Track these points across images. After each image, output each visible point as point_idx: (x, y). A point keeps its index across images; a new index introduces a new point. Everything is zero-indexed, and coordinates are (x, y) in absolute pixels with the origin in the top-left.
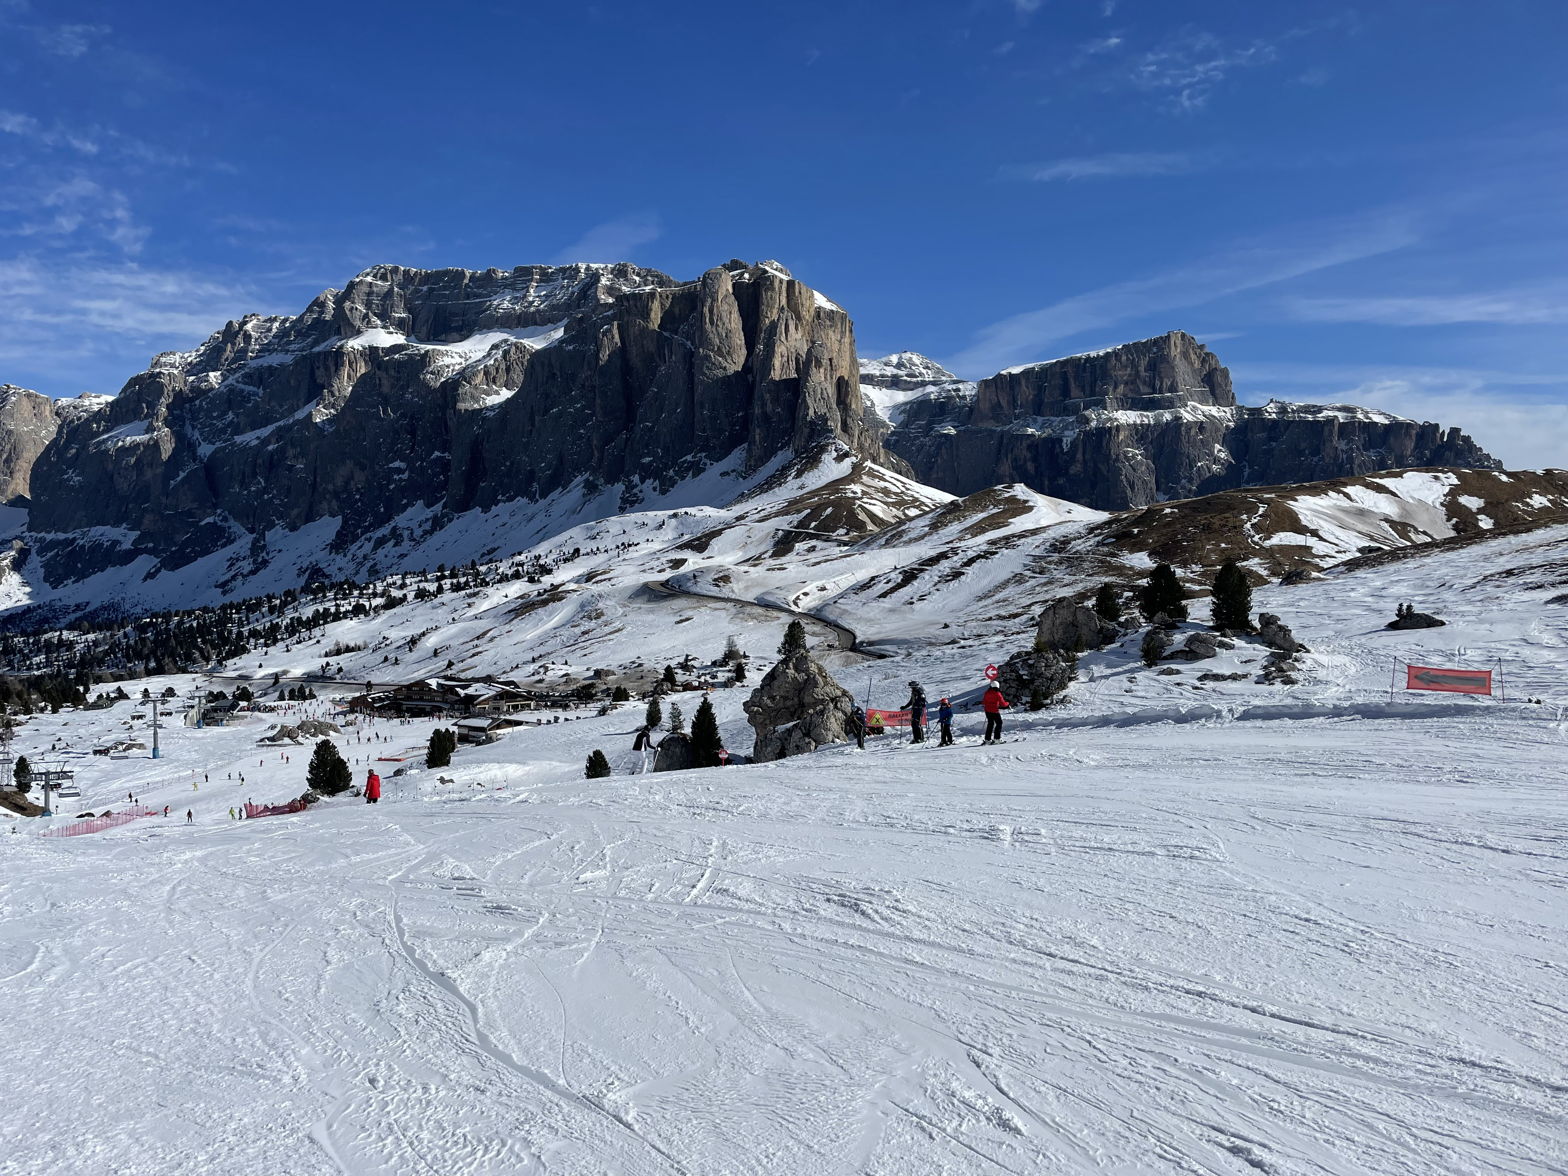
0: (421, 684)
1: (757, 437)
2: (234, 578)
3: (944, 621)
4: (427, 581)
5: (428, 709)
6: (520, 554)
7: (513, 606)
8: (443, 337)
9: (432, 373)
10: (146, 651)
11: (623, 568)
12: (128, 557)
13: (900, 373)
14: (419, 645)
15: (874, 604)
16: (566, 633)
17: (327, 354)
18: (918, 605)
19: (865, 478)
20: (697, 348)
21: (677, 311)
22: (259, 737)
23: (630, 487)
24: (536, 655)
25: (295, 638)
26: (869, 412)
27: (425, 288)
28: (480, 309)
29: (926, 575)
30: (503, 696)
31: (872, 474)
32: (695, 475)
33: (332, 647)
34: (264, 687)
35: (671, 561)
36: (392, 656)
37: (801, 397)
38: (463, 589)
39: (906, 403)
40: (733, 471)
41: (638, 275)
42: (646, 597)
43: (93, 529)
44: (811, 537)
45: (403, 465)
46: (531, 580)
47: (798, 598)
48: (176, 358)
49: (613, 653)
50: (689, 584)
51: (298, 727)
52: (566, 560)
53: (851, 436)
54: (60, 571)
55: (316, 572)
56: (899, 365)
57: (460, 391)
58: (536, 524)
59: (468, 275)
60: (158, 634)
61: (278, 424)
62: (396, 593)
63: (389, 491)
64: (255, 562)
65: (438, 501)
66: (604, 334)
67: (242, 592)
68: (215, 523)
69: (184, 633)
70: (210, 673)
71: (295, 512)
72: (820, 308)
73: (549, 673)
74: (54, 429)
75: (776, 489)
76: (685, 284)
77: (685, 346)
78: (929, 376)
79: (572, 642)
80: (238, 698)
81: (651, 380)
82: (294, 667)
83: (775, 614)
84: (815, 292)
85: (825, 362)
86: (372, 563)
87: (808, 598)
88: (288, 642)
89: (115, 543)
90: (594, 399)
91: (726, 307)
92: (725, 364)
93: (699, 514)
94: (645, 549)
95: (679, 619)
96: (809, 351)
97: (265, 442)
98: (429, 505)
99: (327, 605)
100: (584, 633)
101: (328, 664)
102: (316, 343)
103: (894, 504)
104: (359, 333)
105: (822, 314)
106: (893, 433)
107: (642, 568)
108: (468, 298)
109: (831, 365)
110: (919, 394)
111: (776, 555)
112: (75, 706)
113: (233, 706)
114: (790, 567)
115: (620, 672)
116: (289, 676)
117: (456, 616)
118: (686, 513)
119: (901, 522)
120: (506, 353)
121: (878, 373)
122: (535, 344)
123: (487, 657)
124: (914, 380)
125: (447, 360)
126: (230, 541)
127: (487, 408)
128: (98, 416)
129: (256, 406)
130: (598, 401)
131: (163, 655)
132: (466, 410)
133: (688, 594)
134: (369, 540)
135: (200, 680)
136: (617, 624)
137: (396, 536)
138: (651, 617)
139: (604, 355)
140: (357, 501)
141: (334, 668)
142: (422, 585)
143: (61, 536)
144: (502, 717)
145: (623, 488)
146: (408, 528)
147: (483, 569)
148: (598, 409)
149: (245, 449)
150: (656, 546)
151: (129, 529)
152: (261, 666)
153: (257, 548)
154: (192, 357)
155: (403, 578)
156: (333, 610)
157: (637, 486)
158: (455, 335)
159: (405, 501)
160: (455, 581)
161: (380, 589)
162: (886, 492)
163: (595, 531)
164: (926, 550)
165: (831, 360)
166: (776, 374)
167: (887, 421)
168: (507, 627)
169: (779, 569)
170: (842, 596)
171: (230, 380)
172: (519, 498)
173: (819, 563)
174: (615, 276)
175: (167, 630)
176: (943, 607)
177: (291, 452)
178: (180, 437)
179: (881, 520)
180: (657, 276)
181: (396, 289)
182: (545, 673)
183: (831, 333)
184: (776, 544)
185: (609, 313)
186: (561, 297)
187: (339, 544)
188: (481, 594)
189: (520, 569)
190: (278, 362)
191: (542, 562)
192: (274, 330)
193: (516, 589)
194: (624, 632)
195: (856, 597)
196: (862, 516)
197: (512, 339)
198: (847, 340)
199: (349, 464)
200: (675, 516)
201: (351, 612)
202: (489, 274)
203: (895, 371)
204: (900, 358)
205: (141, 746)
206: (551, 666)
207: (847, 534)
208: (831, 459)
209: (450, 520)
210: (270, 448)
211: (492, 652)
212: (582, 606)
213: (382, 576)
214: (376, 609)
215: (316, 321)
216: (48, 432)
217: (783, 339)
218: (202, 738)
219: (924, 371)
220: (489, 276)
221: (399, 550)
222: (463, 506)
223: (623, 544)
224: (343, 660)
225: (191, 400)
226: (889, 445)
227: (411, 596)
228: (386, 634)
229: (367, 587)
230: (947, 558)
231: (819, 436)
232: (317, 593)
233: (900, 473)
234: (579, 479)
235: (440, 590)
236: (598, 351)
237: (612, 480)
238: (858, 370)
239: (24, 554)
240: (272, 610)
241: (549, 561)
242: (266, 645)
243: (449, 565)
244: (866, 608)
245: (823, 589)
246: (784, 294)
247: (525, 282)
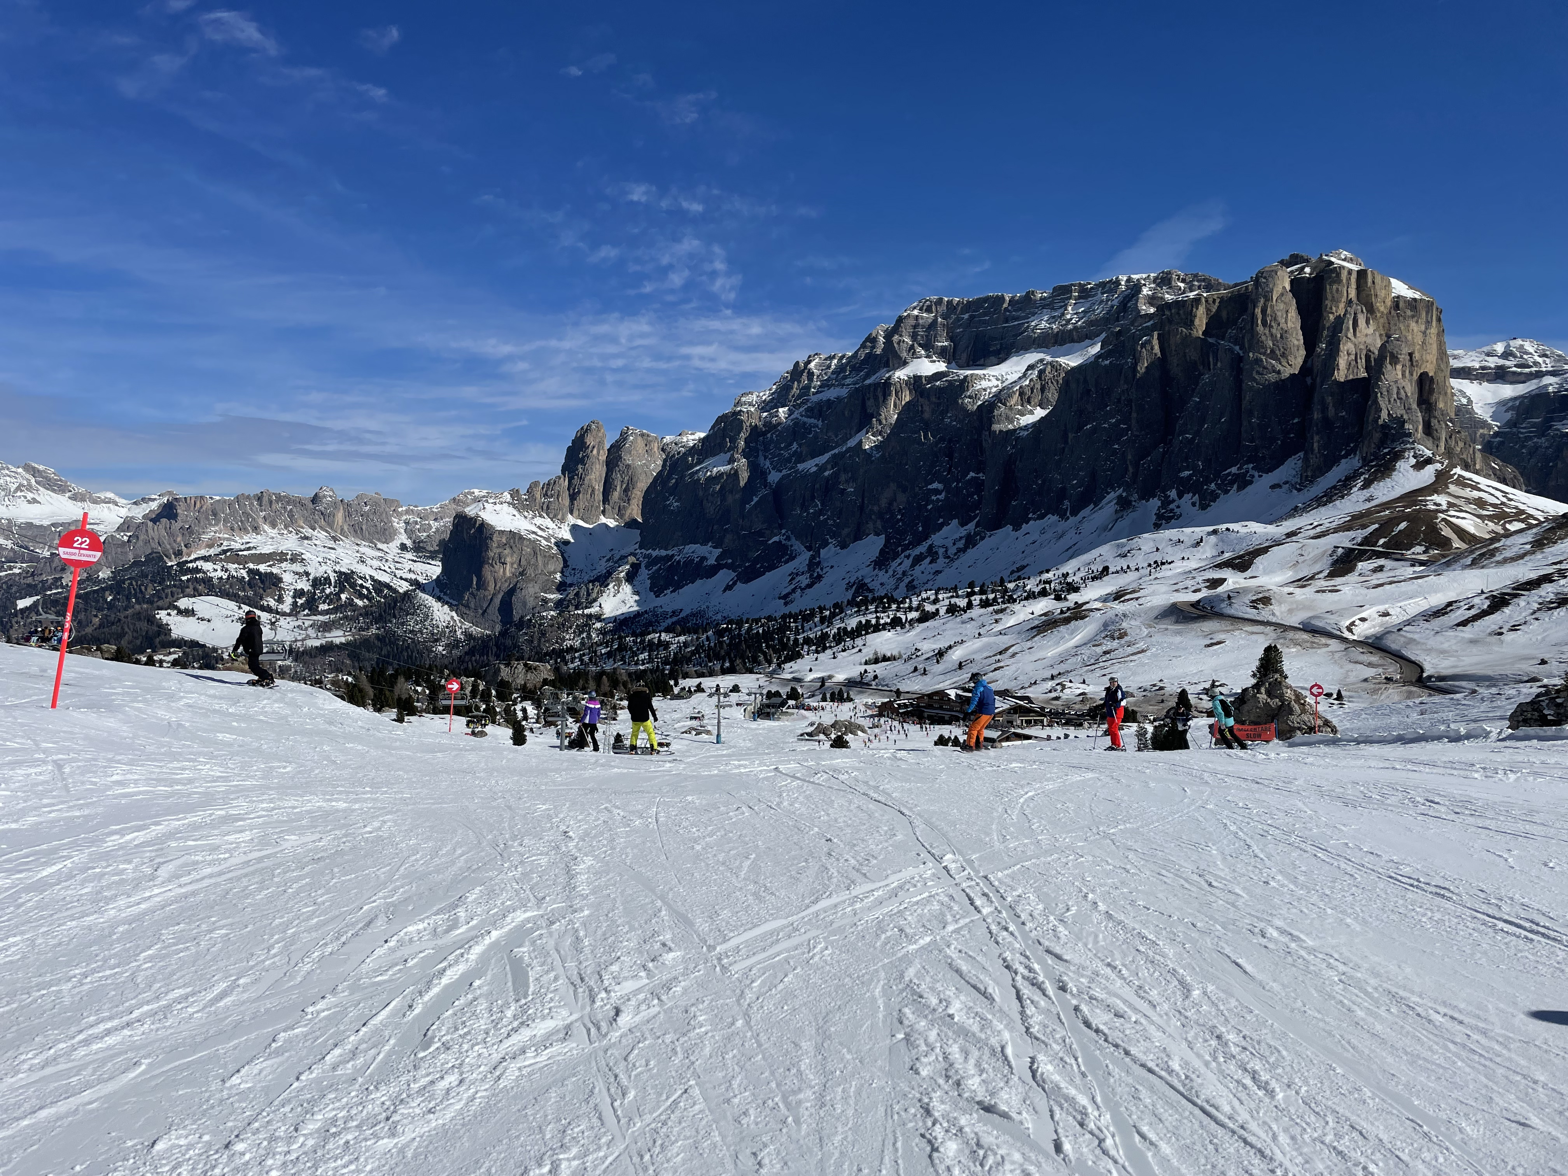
0: (941, 694)
1: (1316, 445)
2: (794, 591)
3: (1541, 656)
4: (957, 596)
5: (947, 718)
6: (1048, 571)
7: (1036, 622)
8: (982, 361)
9: (970, 397)
10: (723, 653)
11: (1153, 587)
12: (712, 571)
13: (1507, 363)
14: (946, 657)
15: (1451, 633)
16: (1086, 651)
17: (876, 385)
18: (1509, 637)
19: (1452, 488)
20: (1246, 353)
21: (1224, 314)
22: (800, 732)
23: (1166, 502)
24: (1055, 673)
25: (841, 646)
26: (1464, 412)
27: (966, 316)
28: (1018, 331)
29: (1522, 602)
30: (1016, 710)
31: (1461, 482)
32: (1240, 489)
33: (871, 656)
34: (813, 689)
35: (1208, 580)
36: (921, 667)
37: (1372, 399)
38: (992, 605)
39: (1514, 399)
40: (1286, 483)
41: (1183, 281)
42: (1173, 618)
43: (687, 547)
44: (1379, 555)
45: (940, 486)
46: (1058, 598)
47: (1353, 624)
48: (753, 398)
49: (1134, 674)
50: (1222, 605)
51: (832, 726)
52: (1094, 579)
53: (1436, 440)
54: (662, 583)
55: (861, 587)
56: (1506, 355)
57: (996, 413)
58: (1067, 541)
59: (1007, 299)
60: (732, 639)
61: (833, 452)
62: (930, 608)
63: (927, 511)
64: (811, 576)
65: (971, 520)
66: (1143, 345)
67: (801, 603)
68: (780, 542)
69: (752, 638)
70: (771, 675)
71: (846, 531)
72: (1398, 297)
73: (1066, 691)
74: (660, 462)
75: (1337, 502)
76: (1236, 285)
77: (1231, 350)
78: (1546, 365)
79: (1092, 661)
80: (790, 697)
81: (1193, 390)
82: (838, 673)
83: (1324, 640)
84: (1392, 280)
85: (1404, 357)
86: (910, 578)
87: (1366, 625)
88: (835, 649)
89: (703, 559)
90: (1130, 413)
91: (1282, 306)
92: (1279, 367)
93: (1243, 531)
94: (1179, 567)
95: (1209, 642)
96: (1383, 347)
97: (822, 468)
98: (963, 524)
99: (869, 617)
100: (1105, 653)
101: (866, 671)
102: (867, 376)
103: (1490, 518)
104: (905, 363)
105: (1401, 305)
106: (1496, 434)
107: (1176, 587)
108: (1007, 322)
109: (1411, 360)
110: (1533, 387)
111: (1332, 575)
112: (664, 696)
113: (783, 704)
114: (1346, 589)
115: (1139, 695)
116: (834, 680)
117: (982, 631)
118: (1228, 529)
119: (1496, 538)
120: (1041, 372)
121: (1477, 366)
122: (1071, 361)
123: (1008, 672)
124: (1527, 370)
125: (984, 384)
126: (792, 558)
127: (1021, 428)
128: (692, 451)
129: (816, 437)
130: (1134, 415)
131: (735, 657)
132: (1001, 431)
133: (1221, 616)
134: (908, 557)
135: (762, 680)
136: (1141, 645)
137: (932, 553)
138: (1178, 639)
139: (1142, 367)
140: (898, 521)
141: (871, 675)
142: (953, 601)
143: (663, 553)
144: (1013, 730)
145: (1159, 503)
146: (943, 546)
147: (1011, 586)
148: (1134, 422)
149: (805, 476)
150: (1193, 564)
151: (714, 547)
152: (811, 670)
153: (813, 564)
154: (765, 396)
155: (936, 594)
156: (874, 622)
157: (1174, 501)
158: (993, 359)
159: (941, 520)
160: (984, 597)
161: (915, 604)
162: (1481, 503)
163: (1126, 549)
164: (1525, 571)
165: (1411, 355)
166: (1341, 374)
167: (1489, 421)
168: (1029, 644)
169: (1330, 591)
170: (1408, 623)
171: (796, 415)
172: (1050, 516)
173: (1382, 585)
174: (1158, 285)
175: (740, 635)
176: (1543, 639)
177: (843, 477)
178: (753, 467)
179: (1473, 536)
180: (1204, 280)
181: (940, 319)
182: (1062, 691)
183: (1413, 325)
184: (1335, 563)
185: (1149, 324)
186: (1100, 311)
187: (882, 562)
188: (1008, 611)
189: (1047, 586)
190: (835, 395)
191: (1069, 580)
192: (833, 367)
193: (1042, 606)
194: (1148, 653)
195: (1427, 625)
196: (1446, 532)
197: (1049, 358)
198: (1433, 330)
199: (893, 486)
200: (1215, 532)
201: (890, 624)
202: (1028, 297)
203: (1501, 362)
204: (1508, 346)
205: (708, 732)
206: (1068, 684)
207: (1424, 552)
208: (1408, 467)
209: (982, 538)
210: (826, 474)
211: (1013, 668)
212: (1105, 625)
213: (917, 591)
214: (911, 622)
215: (868, 356)
216: (655, 465)
217: (1350, 334)
218: (756, 729)
219: (1540, 360)
220: (1028, 298)
221: (935, 567)
222: (995, 524)
223: (1156, 562)
224: (880, 669)
225: (764, 434)
226: (1491, 448)
227: (942, 611)
228: (918, 646)
229: (903, 602)
230: (1552, 581)
231: (1393, 441)
232: (860, 605)
233: (1504, 481)
234: (1112, 495)
235: (970, 605)
236: (1136, 364)
237: (1146, 495)
238: (1448, 362)
239: (635, 567)
240: (823, 620)
241: (1077, 579)
242: (817, 652)
243: (979, 582)
244: (1439, 638)
245: (1386, 614)
246: (1353, 285)
247: (1063, 300)
